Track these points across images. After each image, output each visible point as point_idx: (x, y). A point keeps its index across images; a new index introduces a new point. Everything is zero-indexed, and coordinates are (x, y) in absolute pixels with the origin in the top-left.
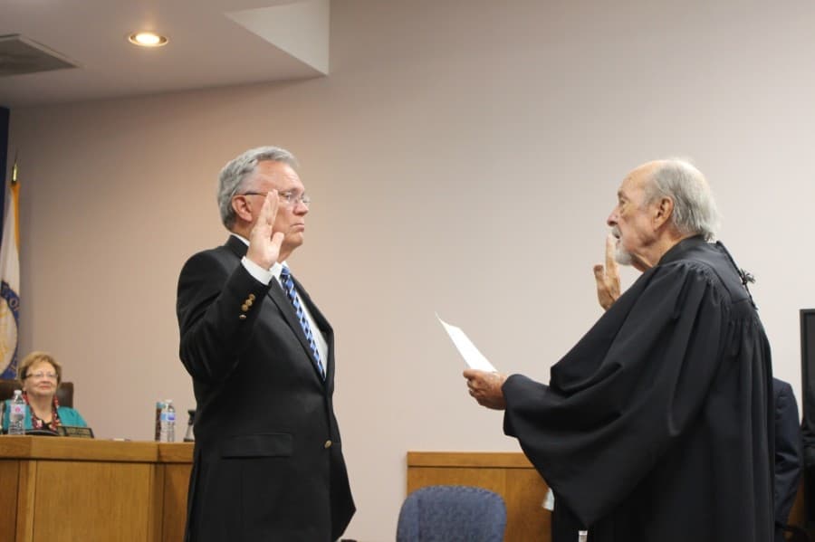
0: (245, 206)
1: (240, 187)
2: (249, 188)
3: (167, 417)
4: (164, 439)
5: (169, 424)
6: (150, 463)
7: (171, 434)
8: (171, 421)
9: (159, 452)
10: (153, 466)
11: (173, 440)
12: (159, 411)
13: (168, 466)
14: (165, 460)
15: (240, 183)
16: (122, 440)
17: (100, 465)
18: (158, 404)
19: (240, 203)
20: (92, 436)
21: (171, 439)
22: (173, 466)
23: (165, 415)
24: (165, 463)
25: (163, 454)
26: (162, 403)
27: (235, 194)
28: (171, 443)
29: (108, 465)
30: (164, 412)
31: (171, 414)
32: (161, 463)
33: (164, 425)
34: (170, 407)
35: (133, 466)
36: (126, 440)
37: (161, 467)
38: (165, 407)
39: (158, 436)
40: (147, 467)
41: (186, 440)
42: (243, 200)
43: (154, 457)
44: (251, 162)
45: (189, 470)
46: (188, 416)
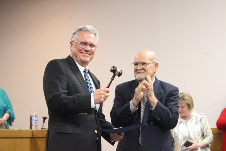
3: (34, 120)
4: (34, 128)
5: (35, 122)
6: (29, 138)
7: (36, 127)
8: (36, 122)
9: (32, 133)
10: (30, 139)
11: (37, 129)
12: (31, 118)
13: (36, 139)
14: (35, 137)
16: (18, 129)
17: (10, 139)
18: (30, 115)
21: (36, 129)
22: (38, 139)
23: (34, 119)
25: (34, 134)
26: (32, 115)
28: (36, 130)
29: (13, 139)
30: (33, 118)
31: (36, 119)
32: (33, 138)
33: (33, 123)
34: (35, 116)
35: (23, 139)
36: (19, 129)
37: (34, 139)
38: (33, 116)
39: (31, 127)
40: (28, 139)
41: (42, 129)
43: (30, 136)
45: (44, 140)
46: (43, 119)
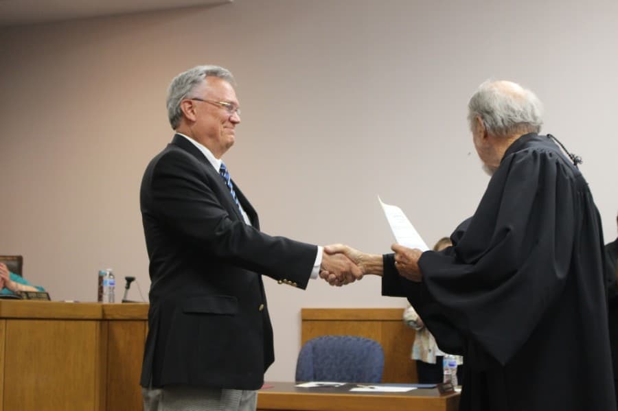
0: (190, 108)
1: (189, 94)
2: (196, 95)
3: (108, 283)
4: (106, 300)
5: (110, 288)
6: (96, 320)
7: (112, 297)
8: (112, 286)
9: (103, 311)
10: (98, 323)
11: (114, 301)
12: (101, 279)
13: (111, 322)
14: (109, 317)
15: (189, 91)
16: (72, 301)
17: (56, 322)
18: (100, 272)
19: (187, 106)
20: (49, 299)
21: (112, 301)
22: (115, 322)
23: (106, 282)
24: (109, 320)
25: (107, 313)
26: (103, 271)
27: (184, 99)
28: (112, 304)
29: (63, 323)
30: (107, 279)
31: (112, 281)
32: (106, 321)
33: (106, 289)
34: (110, 274)
35: (83, 323)
36: (76, 302)
37: (106, 323)
38: (106, 274)
39: (100, 298)
40: (93, 324)
41: (124, 301)
42: (190, 103)
43: (99, 316)
44: (201, 75)
46: (125, 282)
